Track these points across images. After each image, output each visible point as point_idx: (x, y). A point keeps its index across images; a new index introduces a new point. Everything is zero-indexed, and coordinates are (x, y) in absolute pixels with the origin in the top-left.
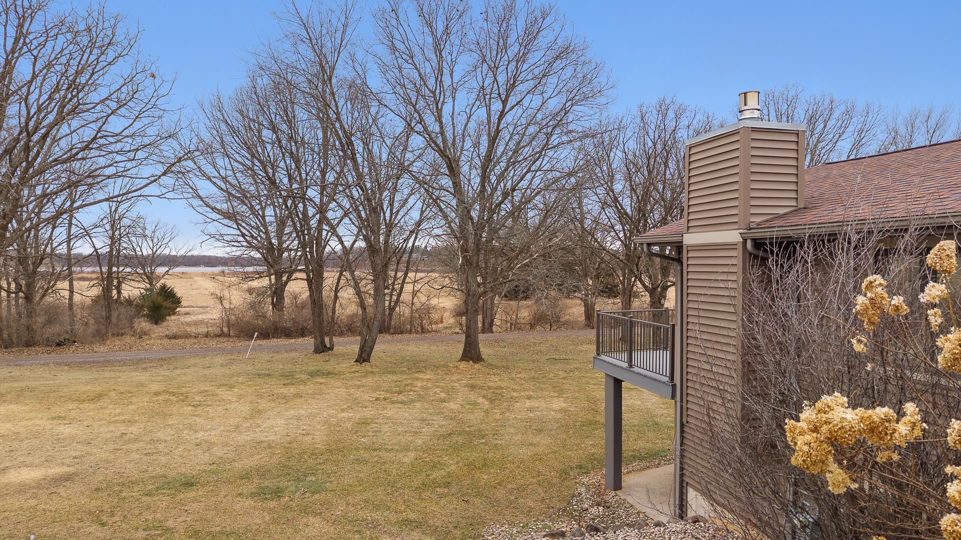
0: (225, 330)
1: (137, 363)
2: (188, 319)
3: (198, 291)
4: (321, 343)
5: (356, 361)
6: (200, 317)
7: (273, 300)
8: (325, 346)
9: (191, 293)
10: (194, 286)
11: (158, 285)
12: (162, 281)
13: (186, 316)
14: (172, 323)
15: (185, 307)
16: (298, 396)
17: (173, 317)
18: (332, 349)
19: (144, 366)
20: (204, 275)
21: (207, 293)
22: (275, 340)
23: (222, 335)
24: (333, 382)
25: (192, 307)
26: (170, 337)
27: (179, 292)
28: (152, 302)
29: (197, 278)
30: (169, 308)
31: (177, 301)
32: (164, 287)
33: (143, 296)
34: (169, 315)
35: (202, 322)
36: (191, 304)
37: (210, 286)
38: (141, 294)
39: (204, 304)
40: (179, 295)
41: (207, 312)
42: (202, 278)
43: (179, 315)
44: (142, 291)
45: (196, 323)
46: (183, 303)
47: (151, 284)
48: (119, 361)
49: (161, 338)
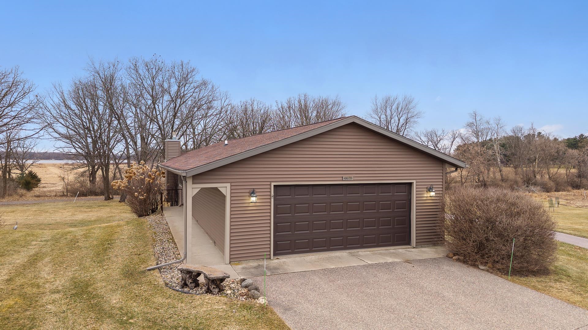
0: (65, 194)
1: (23, 205)
2: (45, 189)
3: (51, 175)
4: (108, 196)
5: (119, 202)
6: (52, 189)
7: (90, 179)
8: (110, 197)
9: (46, 176)
10: (48, 172)
11: (27, 172)
12: (29, 169)
13: (44, 188)
14: (36, 191)
15: (43, 184)
16: (91, 211)
17: (36, 189)
18: (113, 199)
19: (27, 206)
20: (54, 165)
21: (56, 176)
22: (89, 197)
23: (63, 195)
24: (106, 208)
25: (47, 184)
26: (35, 196)
27: (39, 175)
28: (25, 180)
29: (49, 168)
30: (34, 184)
31: (39, 180)
32: (31, 173)
33: (19, 178)
34: (34, 188)
35: (53, 191)
36: (46, 182)
37: (58, 171)
38: (18, 176)
39: (54, 182)
40: (39, 177)
41: (56, 186)
42: (53, 168)
43: (39, 188)
44: (18, 175)
45: (50, 192)
46: (42, 182)
47: (22, 171)
48: (14, 204)
49: (32, 197)
